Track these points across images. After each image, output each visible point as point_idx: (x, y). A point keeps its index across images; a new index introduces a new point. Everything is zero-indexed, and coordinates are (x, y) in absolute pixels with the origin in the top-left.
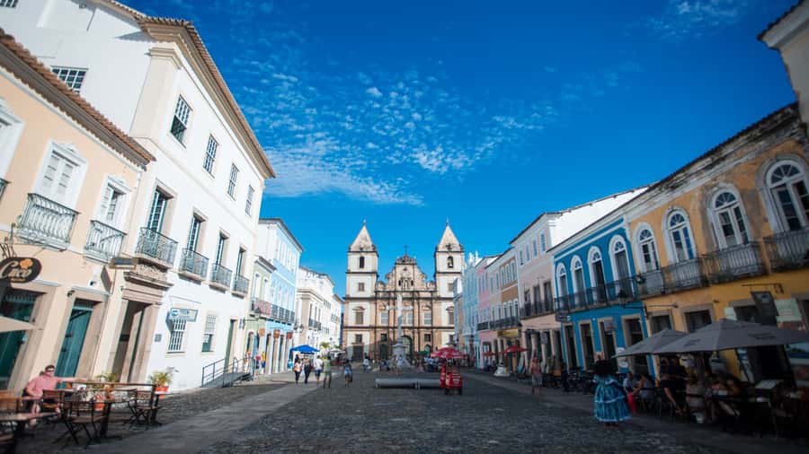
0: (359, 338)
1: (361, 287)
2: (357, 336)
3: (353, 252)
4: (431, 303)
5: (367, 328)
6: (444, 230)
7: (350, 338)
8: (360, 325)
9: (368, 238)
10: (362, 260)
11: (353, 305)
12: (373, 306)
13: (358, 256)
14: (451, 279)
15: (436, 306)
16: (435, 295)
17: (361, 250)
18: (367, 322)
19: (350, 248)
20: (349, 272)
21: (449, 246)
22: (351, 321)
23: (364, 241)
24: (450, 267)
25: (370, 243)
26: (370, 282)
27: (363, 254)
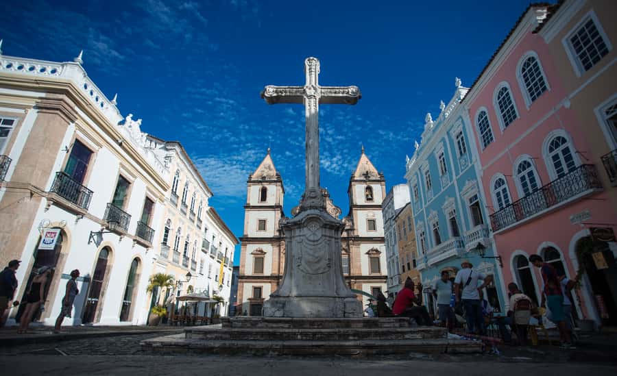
0: (258, 291)
1: (262, 225)
2: (255, 288)
3: (254, 182)
4: (348, 245)
5: (267, 277)
6: (359, 159)
7: (247, 291)
8: (260, 275)
9: (272, 167)
10: (264, 192)
11: (252, 248)
12: (276, 249)
13: (259, 187)
14: (370, 214)
15: (353, 249)
16: (352, 234)
17: (263, 180)
18: (268, 271)
19: (250, 178)
20: (248, 207)
21: (366, 175)
22: (248, 270)
23: (266, 171)
24: (368, 199)
25: (274, 172)
26: (273, 219)
27: (266, 185)
